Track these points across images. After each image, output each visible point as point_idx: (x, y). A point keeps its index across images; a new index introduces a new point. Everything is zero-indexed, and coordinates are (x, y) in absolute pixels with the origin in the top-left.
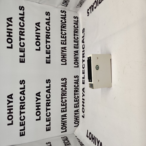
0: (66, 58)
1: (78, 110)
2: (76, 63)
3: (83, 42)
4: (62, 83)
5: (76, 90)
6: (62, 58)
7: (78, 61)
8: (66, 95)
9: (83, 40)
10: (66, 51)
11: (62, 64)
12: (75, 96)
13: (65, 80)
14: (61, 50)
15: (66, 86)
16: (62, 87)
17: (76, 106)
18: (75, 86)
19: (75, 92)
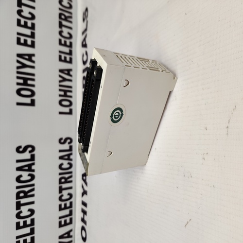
0: (33, 86)
2: (64, 103)
3: (84, 45)
4: (18, 161)
5: (65, 179)
6: (18, 84)
7: (71, 97)
8: (33, 195)
9: (85, 40)
10: (33, 67)
11: (18, 104)
12: (62, 196)
13: (30, 152)
14: (18, 61)
15: (33, 167)
16: (20, 173)
17: (65, 221)
18: (60, 167)
19: (60, 182)
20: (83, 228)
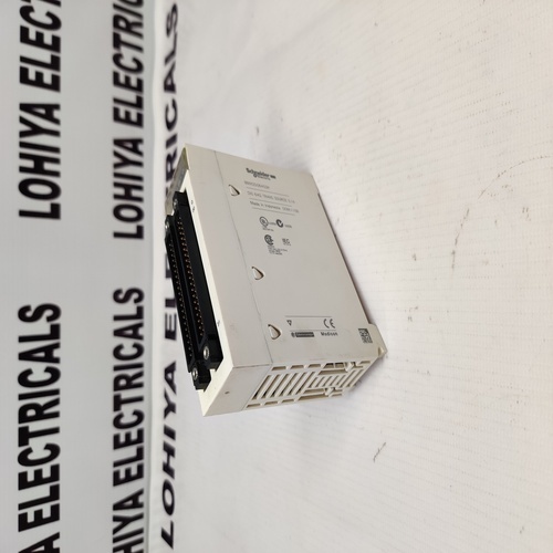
0: (56, 174)
1: (141, 492)
2: (126, 213)
3: (170, 87)
4: (22, 339)
5: (127, 379)
6: (23, 169)
7: (140, 199)
8: (56, 415)
9: (170, 75)
10: (56, 133)
11: (23, 213)
12: (120, 416)
13: (49, 319)
14: (22, 120)
15: (56, 353)
16: (26, 365)
17: (128, 472)
18: (117, 352)
19: (117, 387)
20: (167, 486)
